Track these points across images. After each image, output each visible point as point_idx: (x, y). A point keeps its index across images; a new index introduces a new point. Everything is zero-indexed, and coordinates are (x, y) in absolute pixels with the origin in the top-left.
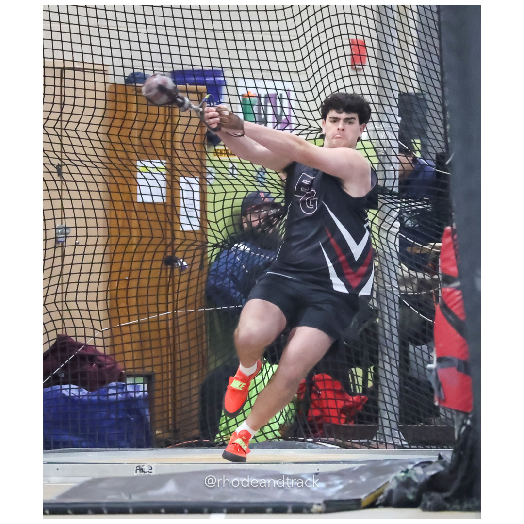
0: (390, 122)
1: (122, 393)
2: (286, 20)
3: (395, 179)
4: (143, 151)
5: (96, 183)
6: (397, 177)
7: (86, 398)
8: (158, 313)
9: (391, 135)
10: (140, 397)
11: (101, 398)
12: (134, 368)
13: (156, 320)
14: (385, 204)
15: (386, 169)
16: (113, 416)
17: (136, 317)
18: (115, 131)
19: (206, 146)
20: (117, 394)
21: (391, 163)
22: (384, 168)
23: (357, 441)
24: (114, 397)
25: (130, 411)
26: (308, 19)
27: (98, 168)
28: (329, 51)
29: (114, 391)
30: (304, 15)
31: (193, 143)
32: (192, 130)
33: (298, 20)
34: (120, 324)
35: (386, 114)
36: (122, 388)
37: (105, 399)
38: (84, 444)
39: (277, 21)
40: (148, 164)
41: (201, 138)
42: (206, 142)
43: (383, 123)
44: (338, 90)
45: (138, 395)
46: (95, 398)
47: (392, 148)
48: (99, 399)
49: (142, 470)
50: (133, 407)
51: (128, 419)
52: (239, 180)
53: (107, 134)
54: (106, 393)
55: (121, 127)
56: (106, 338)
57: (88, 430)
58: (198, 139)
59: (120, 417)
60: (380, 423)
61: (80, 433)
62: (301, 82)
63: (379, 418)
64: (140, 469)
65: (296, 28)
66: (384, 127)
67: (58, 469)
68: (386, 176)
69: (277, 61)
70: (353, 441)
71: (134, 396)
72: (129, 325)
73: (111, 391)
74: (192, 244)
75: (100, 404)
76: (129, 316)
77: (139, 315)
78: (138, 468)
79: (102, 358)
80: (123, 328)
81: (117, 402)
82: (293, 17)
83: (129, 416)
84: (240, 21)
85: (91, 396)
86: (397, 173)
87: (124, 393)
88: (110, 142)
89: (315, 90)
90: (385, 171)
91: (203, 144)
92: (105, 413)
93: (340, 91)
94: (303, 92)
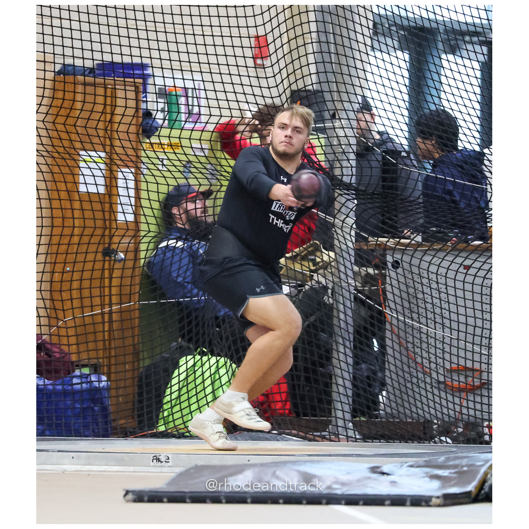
0: (349, 119)
1: (87, 383)
2: (254, 16)
3: (352, 175)
4: (89, 141)
5: (63, 174)
6: (354, 173)
7: (51, 387)
8: (121, 304)
9: (349, 132)
10: (103, 386)
11: (65, 387)
12: (89, 359)
13: (119, 310)
14: (349, 200)
15: (344, 166)
16: (78, 406)
17: (100, 307)
18: (60, 120)
19: (141, 136)
20: (81, 383)
21: (348, 160)
22: (341, 165)
23: (319, 434)
24: (79, 387)
25: (94, 401)
26: (277, 15)
27: (65, 159)
28: (298, 47)
29: (78, 381)
30: (273, 12)
31: (127, 132)
32: (127, 120)
33: (267, 16)
34: (83, 314)
35: (345, 110)
36: (87, 378)
37: (70, 388)
38: (47, 432)
39: (246, 17)
40: (93, 153)
41: (137, 128)
42: (141, 132)
43: (342, 120)
44: (305, 86)
45: (101, 385)
46: (60, 387)
47: (350, 145)
48: (64, 389)
49: (158, 460)
50: (97, 396)
51: (93, 409)
52: (202, 174)
53: (54, 123)
54: (70, 383)
55: (68, 116)
56: (69, 328)
57: (54, 418)
58: (133, 129)
59: (85, 406)
60: (333, 414)
61: (46, 421)
62: (266, 78)
63: (333, 410)
64: (156, 459)
65: (264, 24)
66: (343, 123)
67: (73, 458)
68: (343, 173)
69: (244, 57)
70: (315, 433)
71: (98, 386)
72: (92, 315)
73: (75, 381)
74: (155, 236)
75: (65, 393)
76: (92, 306)
77: (102, 306)
78: (155, 458)
79: (49, 346)
80: (86, 319)
81: (81, 391)
82: (262, 14)
83: (93, 405)
84: (209, 16)
85: (56, 385)
86: (354, 169)
87: (89, 382)
88: (57, 130)
89: (281, 87)
90: (342, 167)
91: (138, 134)
92: (70, 402)
93: (307, 88)
94: (269, 88)
